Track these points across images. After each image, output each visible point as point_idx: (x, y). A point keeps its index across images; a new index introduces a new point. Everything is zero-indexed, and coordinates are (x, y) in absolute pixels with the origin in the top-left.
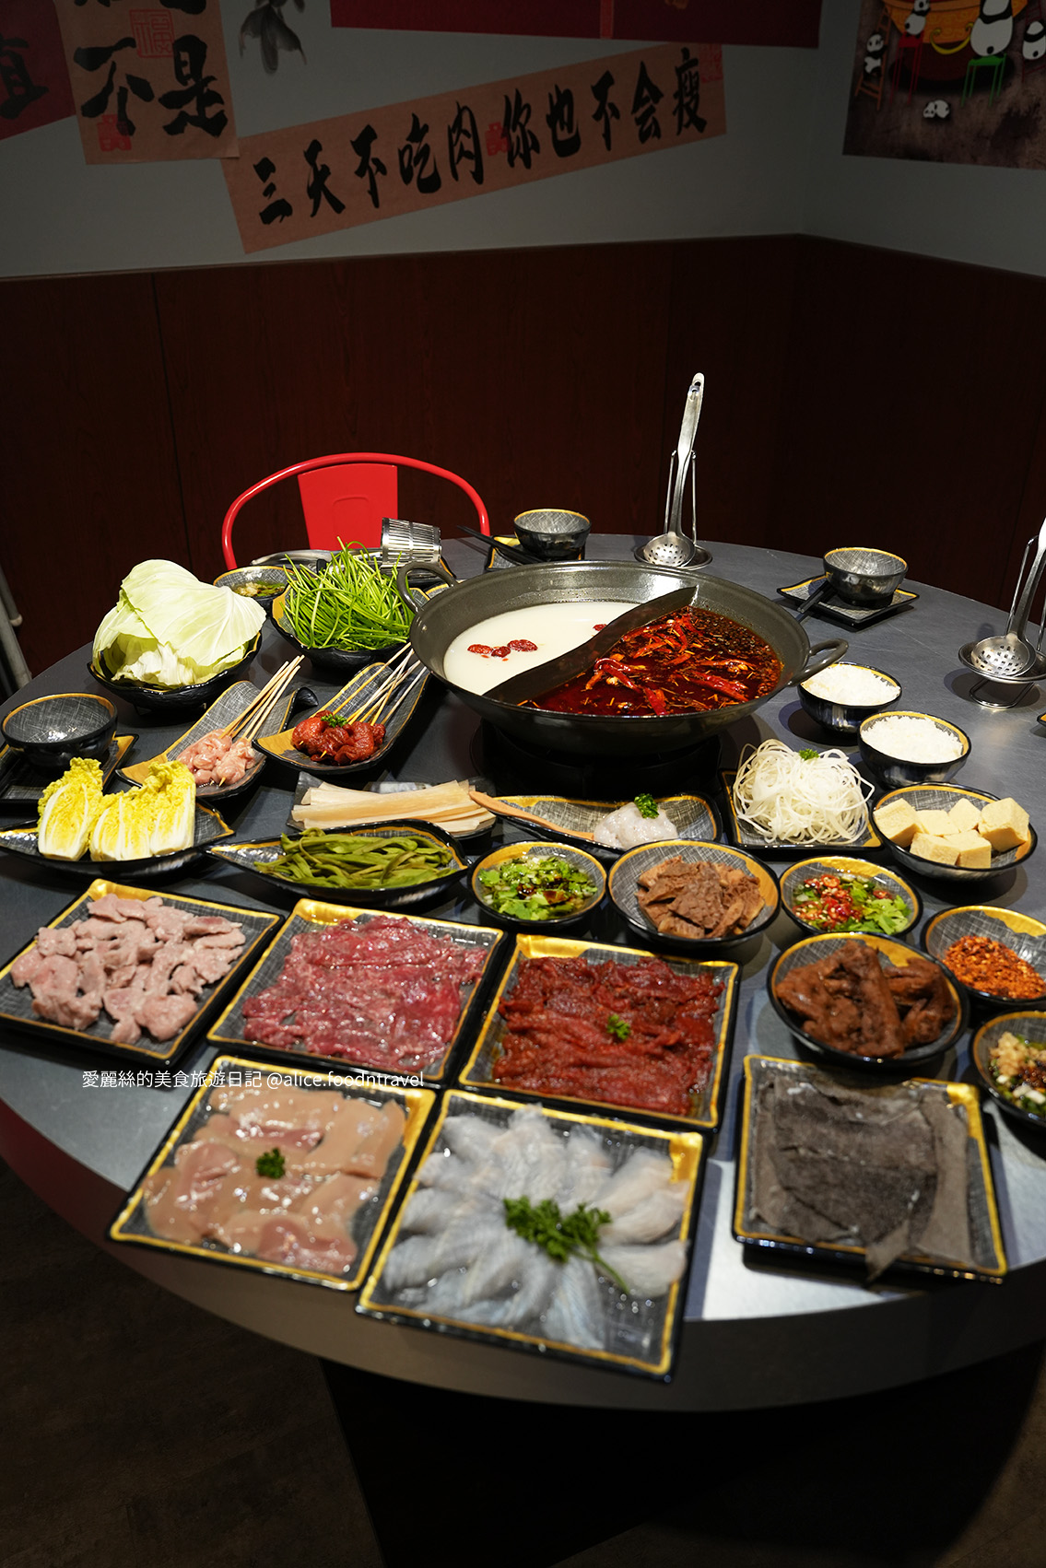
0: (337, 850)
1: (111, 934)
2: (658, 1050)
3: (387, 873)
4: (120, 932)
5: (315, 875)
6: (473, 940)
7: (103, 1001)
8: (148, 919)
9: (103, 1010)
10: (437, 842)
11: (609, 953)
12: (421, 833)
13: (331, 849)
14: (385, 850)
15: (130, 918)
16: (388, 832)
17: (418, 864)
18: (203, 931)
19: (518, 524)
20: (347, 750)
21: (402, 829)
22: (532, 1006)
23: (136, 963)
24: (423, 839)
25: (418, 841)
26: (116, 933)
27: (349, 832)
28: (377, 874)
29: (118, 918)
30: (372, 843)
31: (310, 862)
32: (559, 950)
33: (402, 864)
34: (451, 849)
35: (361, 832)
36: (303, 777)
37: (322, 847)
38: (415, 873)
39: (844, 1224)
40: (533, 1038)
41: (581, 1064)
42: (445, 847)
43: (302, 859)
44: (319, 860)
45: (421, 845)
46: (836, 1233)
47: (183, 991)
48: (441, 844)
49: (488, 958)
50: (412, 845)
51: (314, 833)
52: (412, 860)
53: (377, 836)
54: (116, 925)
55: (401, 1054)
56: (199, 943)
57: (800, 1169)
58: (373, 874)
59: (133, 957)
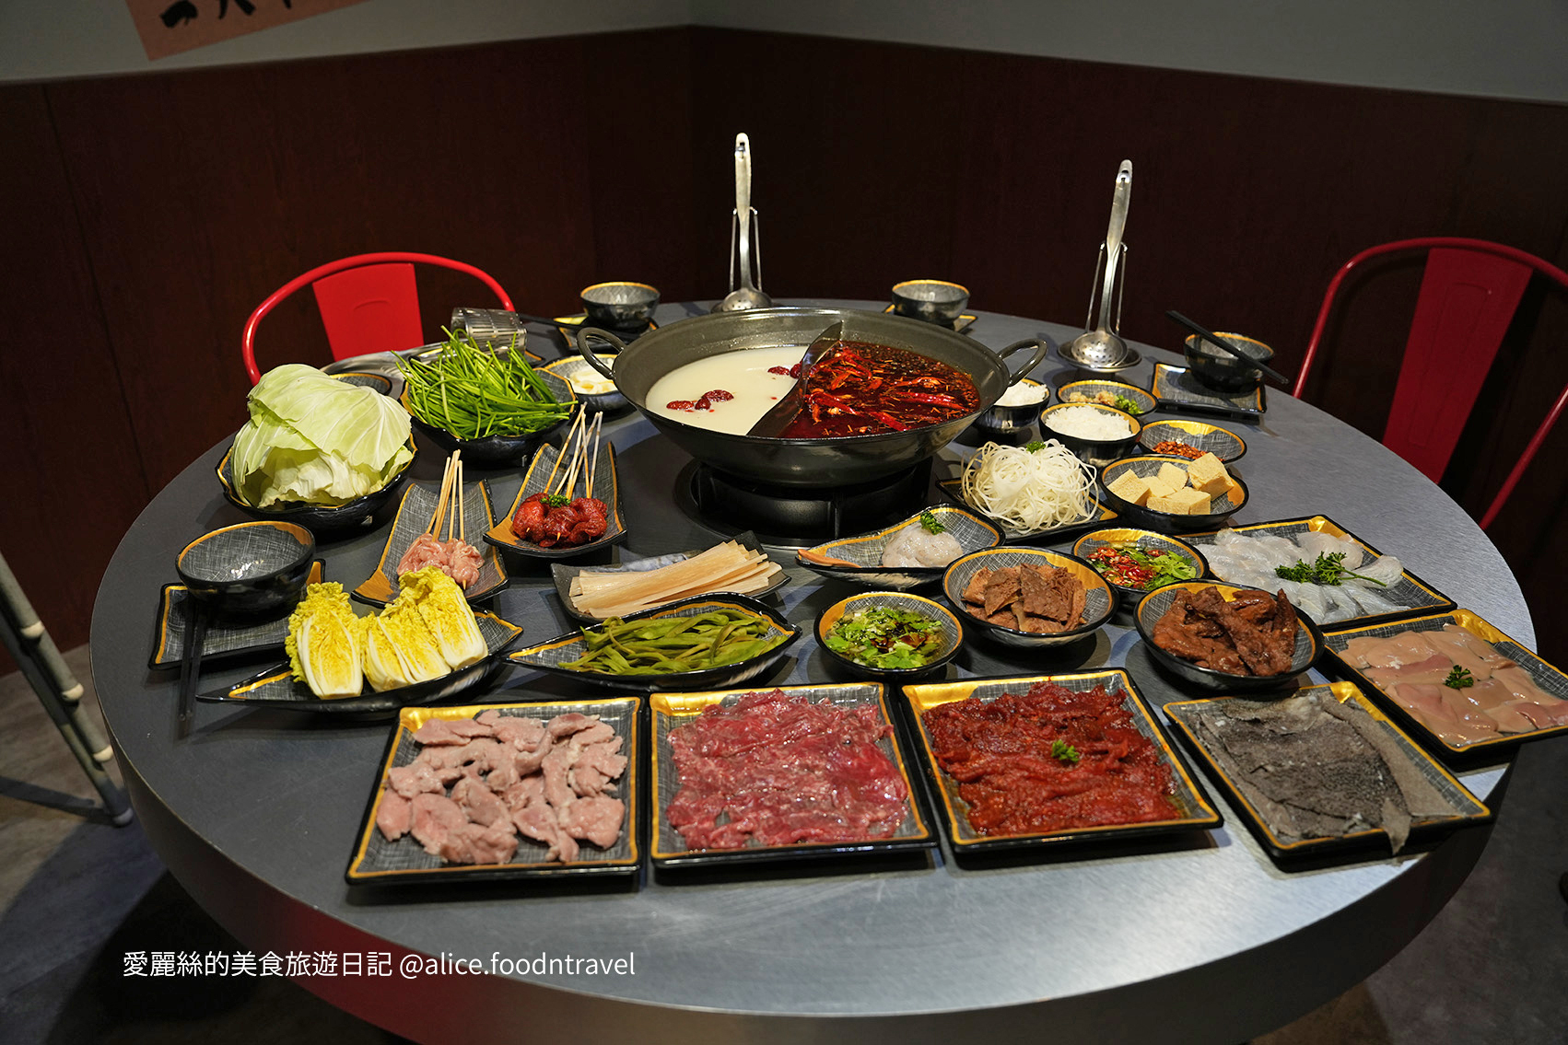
0: (646, 636)
1: (465, 758)
2: (1116, 764)
3: (714, 651)
4: (476, 754)
5: (634, 666)
6: (854, 698)
7: (515, 825)
8: (498, 734)
9: (519, 834)
10: (747, 612)
11: (998, 688)
12: (726, 605)
13: (641, 637)
14: (695, 628)
15: (473, 738)
16: (690, 610)
17: (742, 636)
18: (572, 729)
19: (586, 298)
20: (584, 527)
21: (705, 605)
22: (968, 754)
23: (519, 779)
24: (733, 611)
25: (728, 614)
26: (471, 756)
27: (649, 617)
28: (703, 653)
29: (462, 741)
30: (682, 623)
31: (624, 654)
32: (949, 694)
33: (726, 639)
34: (765, 617)
35: (661, 614)
36: (554, 568)
37: (630, 635)
38: (744, 646)
39: (1347, 815)
40: (988, 783)
41: (1056, 795)
42: (757, 616)
43: (614, 651)
44: (632, 649)
45: (732, 618)
46: (1346, 825)
47: (597, 793)
48: (752, 613)
49: (884, 711)
50: (723, 619)
51: (614, 622)
52: (735, 633)
53: (678, 616)
54: (462, 748)
55: (867, 823)
56: (575, 743)
57: (1280, 783)
58: (700, 654)
59: (514, 775)
